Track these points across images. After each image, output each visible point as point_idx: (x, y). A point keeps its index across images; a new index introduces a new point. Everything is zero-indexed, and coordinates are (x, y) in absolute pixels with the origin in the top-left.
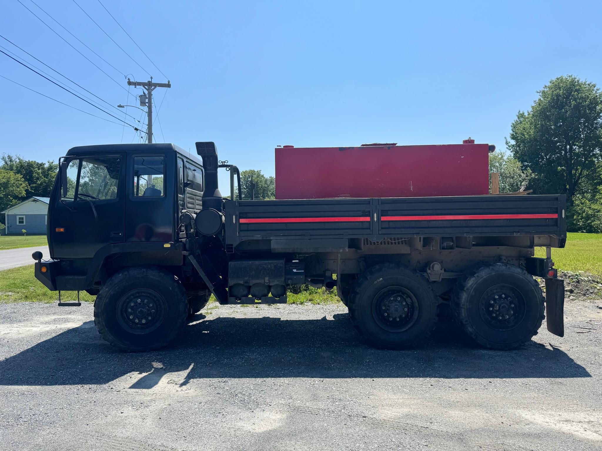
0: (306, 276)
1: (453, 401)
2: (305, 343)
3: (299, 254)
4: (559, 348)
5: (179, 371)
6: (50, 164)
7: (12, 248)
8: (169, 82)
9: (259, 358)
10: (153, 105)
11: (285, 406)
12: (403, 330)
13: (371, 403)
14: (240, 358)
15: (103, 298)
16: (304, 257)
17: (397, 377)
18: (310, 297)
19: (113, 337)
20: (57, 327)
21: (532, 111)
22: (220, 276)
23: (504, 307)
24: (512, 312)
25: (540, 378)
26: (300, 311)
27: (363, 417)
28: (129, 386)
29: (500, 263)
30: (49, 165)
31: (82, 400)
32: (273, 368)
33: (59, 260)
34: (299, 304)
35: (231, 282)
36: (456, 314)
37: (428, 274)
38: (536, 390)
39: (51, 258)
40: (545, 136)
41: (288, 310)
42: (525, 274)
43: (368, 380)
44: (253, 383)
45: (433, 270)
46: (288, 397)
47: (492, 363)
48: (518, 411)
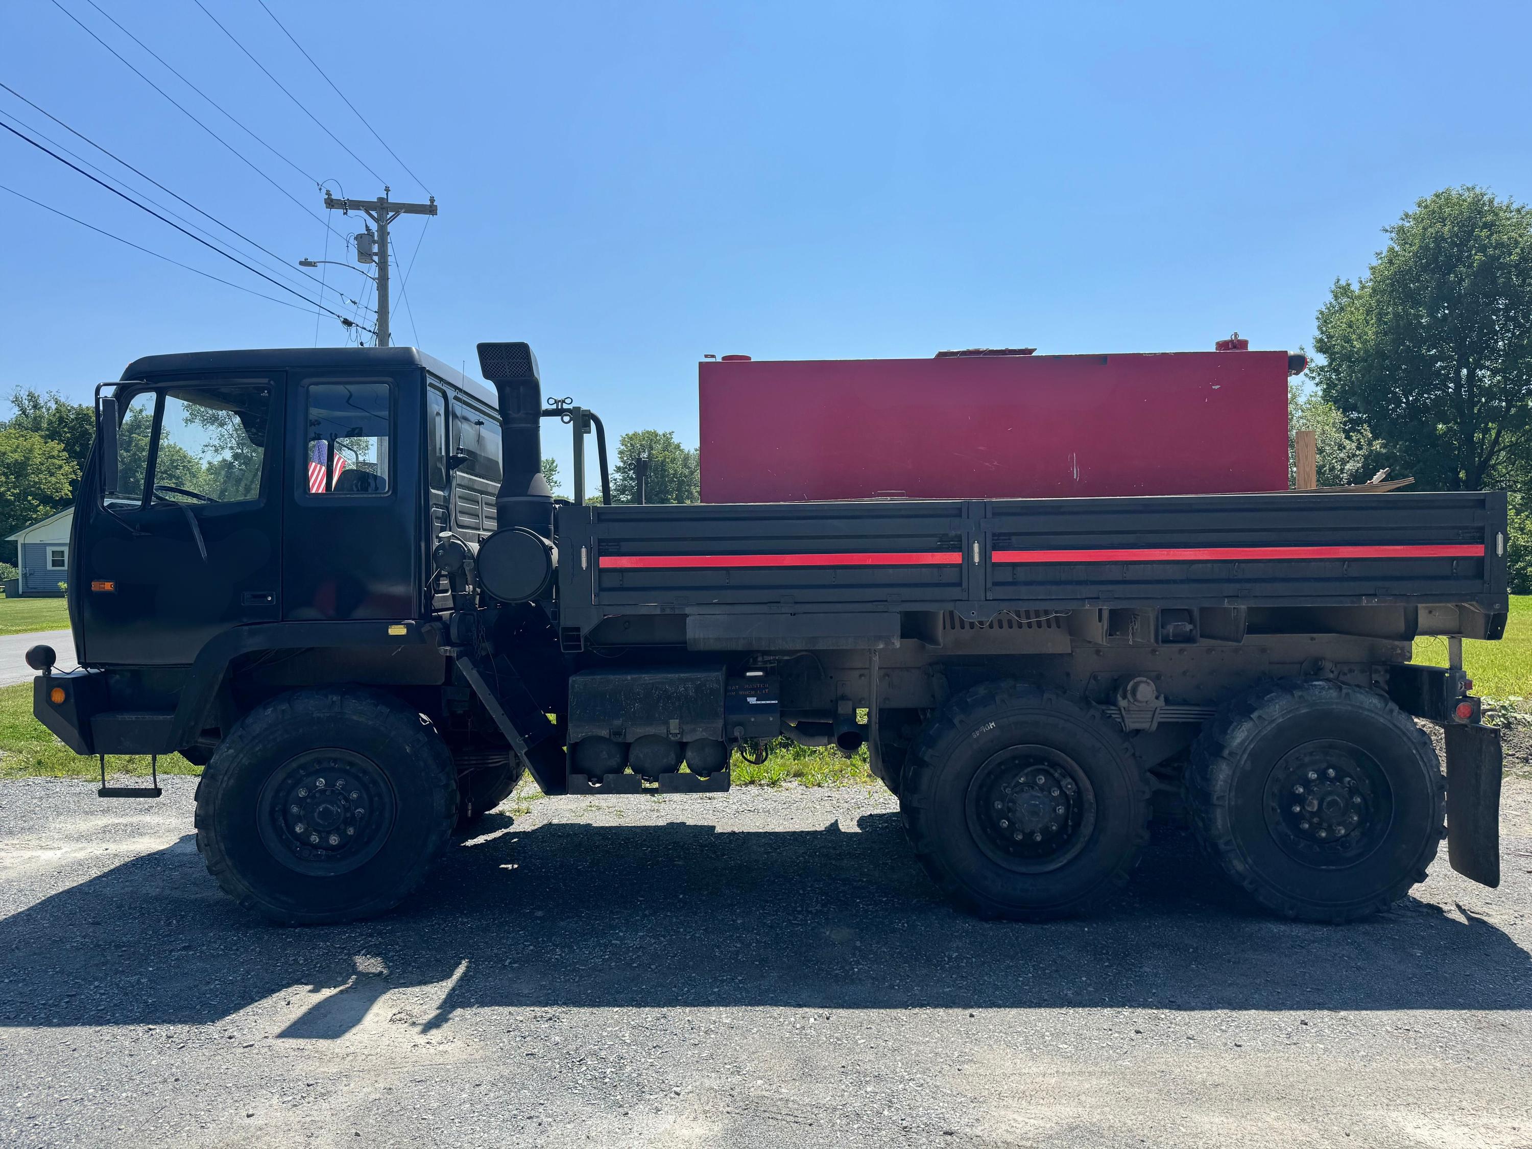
0: (783, 714)
1: (1204, 1083)
2: (779, 900)
3: (765, 653)
4: (1485, 918)
5: (425, 983)
6: (135, 416)
7: (26, 631)
8: (432, 200)
9: (651, 945)
10: (391, 260)
11: (719, 1096)
12: (1052, 867)
13: (968, 1087)
14: (600, 945)
15: (221, 777)
16: (779, 661)
17: (1039, 1005)
18: (795, 766)
19: (247, 884)
20: (107, 849)
21: (1371, 280)
22: (550, 712)
23: (1333, 803)
24: (1355, 818)
25: (1443, 1008)
26: (769, 805)
27: (946, 1133)
28: (278, 1030)
29: (1321, 680)
30: (132, 419)
31: (142, 1075)
32: (690, 976)
33: (103, 670)
34: (768, 785)
35: (575, 733)
36: (1201, 824)
37: (1120, 710)
38: (1438, 1049)
39: (79, 663)
40: (1403, 344)
41: (735, 801)
42: (1391, 711)
43: (957, 1016)
44: (632, 1023)
45: (1136, 700)
46: (729, 1067)
47: (1304, 962)
48: (1394, 1115)
